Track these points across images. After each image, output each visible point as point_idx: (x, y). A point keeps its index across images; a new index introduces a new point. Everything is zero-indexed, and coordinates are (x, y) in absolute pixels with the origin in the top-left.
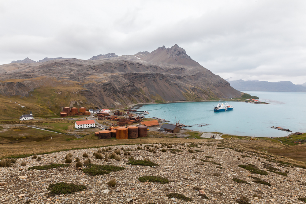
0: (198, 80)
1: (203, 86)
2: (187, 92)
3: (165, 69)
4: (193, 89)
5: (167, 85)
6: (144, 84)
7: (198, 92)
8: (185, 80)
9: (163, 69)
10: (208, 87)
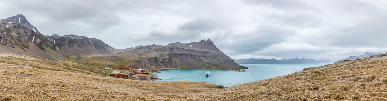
0: (215, 58)
1: (217, 62)
2: (204, 65)
3: (197, 52)
4: (209, 63)
5: (193, 60)
6: (179, 59)
7: (211, 65)
8: (208, 58)
9: (196, 52)
10: (220, 63)
